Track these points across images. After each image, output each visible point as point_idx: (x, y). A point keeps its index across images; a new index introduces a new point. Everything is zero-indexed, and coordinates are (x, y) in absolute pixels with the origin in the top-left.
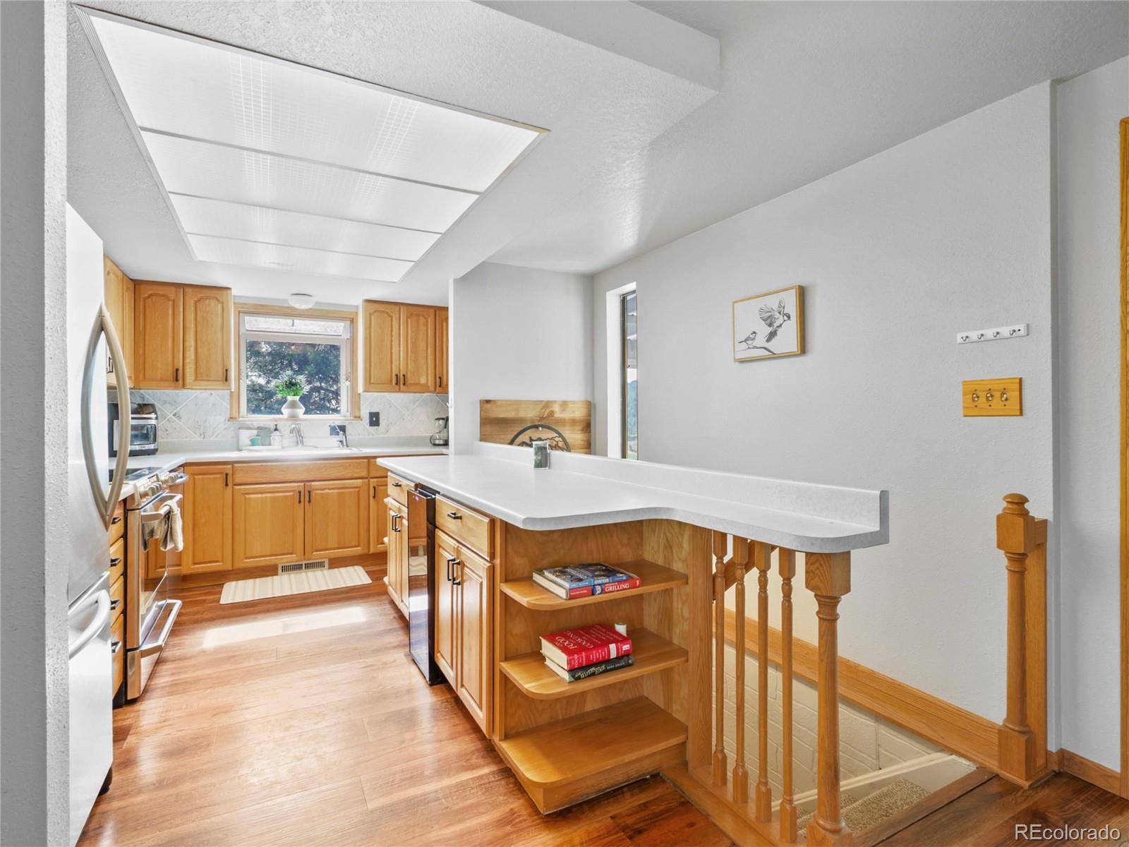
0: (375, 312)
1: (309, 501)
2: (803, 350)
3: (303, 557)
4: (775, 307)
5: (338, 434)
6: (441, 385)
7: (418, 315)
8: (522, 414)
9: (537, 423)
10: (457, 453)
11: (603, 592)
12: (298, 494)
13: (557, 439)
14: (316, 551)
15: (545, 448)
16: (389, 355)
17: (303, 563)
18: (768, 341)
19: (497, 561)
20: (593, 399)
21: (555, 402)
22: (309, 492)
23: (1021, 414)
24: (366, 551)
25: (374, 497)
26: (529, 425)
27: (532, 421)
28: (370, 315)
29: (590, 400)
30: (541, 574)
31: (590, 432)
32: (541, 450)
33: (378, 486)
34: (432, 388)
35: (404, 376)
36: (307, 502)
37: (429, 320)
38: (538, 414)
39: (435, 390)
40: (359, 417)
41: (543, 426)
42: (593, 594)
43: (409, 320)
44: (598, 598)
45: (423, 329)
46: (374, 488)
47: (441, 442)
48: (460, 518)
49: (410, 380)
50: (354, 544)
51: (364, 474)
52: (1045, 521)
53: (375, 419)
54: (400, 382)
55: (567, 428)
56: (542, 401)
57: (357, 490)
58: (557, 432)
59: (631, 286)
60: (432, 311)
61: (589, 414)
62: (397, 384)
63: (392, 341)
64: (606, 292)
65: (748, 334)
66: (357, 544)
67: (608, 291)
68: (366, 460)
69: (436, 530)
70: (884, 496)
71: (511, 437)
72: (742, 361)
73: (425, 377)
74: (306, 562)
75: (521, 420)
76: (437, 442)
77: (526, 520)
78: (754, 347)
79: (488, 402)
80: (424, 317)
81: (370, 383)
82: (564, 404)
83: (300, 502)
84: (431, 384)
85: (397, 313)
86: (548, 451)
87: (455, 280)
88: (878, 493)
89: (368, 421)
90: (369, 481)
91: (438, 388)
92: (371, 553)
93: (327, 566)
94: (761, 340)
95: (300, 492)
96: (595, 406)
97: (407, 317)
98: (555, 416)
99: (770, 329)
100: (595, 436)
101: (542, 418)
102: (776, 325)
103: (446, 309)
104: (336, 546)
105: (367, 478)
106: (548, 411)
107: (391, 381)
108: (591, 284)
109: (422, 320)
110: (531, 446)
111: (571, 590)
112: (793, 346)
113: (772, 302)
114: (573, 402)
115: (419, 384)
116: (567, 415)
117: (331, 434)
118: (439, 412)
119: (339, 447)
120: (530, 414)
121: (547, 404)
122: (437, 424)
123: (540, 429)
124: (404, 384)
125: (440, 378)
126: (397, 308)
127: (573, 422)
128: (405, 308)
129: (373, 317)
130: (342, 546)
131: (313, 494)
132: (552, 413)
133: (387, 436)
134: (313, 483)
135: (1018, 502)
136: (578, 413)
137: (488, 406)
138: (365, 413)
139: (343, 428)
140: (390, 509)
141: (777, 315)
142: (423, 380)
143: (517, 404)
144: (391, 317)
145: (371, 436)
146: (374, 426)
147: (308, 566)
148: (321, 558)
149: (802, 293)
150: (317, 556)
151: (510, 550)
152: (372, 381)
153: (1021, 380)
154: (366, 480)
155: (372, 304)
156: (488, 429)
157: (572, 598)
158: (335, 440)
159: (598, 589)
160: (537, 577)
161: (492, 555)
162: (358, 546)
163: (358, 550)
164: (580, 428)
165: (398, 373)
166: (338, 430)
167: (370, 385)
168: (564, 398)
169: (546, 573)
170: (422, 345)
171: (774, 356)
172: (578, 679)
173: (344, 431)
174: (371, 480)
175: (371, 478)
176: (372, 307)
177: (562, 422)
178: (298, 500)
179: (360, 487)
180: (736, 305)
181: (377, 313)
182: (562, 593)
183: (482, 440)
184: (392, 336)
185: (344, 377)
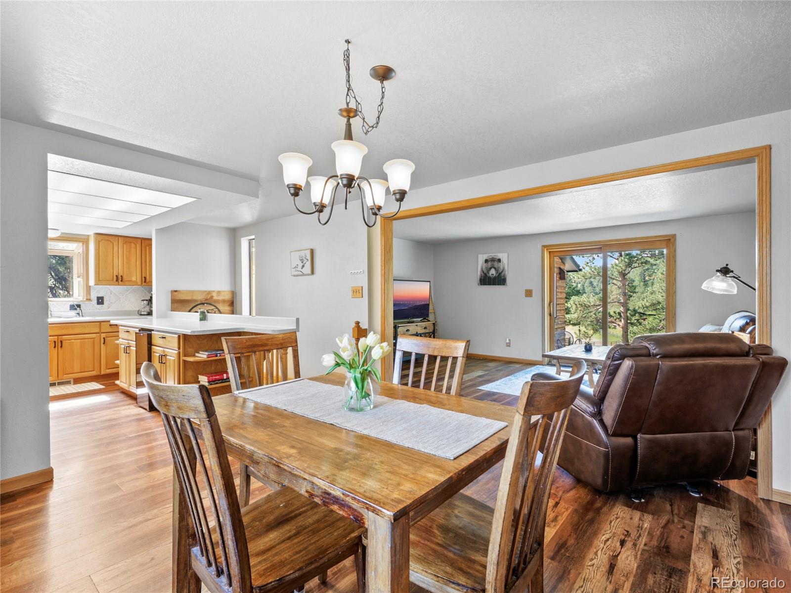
0: (102, 240)
1: (61, 347)
2: (313, 273)
3: (57, 378)
4: (304, 255)
5: (76, 309)
6: (146, 282)
7: (130, 242)
8: (195, 298)
9: (204, 302)
10: (158, 317)
11: (220, 356)
12: (54, 343)
13: (215, 310)
14: (66, 374)
15: (205, 312)
16: (112, 264)
17: (57, 382)
18: (302, 268)
19: (181, 350)
20: (235, 290)
21: (214, 291)
22: (61, 342)
23: (362, 297)
24: (99, 373)
25: (104, 343)
26: (199, 303)
27: (201, 301)
28: (99, 242)
29: (233, 290)
30: (198, 353)
31: (233, 306)
32: (203, 313)
33: (106, 337)
34: (140, 283)
35: (121, 276)
36: (59, 348)
37: (138, 245)
38: (204, 297)
39: (142, 284)
40: (89, 300)
41: (207, 304)
42: (217, 356)
43: (125, 245)
44: (218, 358)
45: (133, 250)
46: (104, 338)
47: (145, 313)
48: (165, 338)
49: (125, 278)
50: (91, 370)
51: (97, 330)
52: (366, 329)
53: (100, 301)
54: (119, 280)
55: (221, 304)
56: (206, 291)
57: (93, 340)
58: (215, 306)
59: (253, 237)
60: (139, 241)
61: (233, 297)
62: (117, 281)
63: (113, 257)
64: (240, 238)
65: (295, 265)
66: (92, 370)
67: (242, 237)
68: (99, 323)
69: (152, 347)
70: (298, 320)
71: (189, 309)
72: (295, 276)
73: (135, 277)
74: (59, 381)
75: (195, 301)
76: (143, 313)
77: (191, 332)
78: (298, 271)
79: (176, 291)
80: (134, 244)
81: (99, 280)
82: (219, 293)
83: (55, 347)
84: (139, 281)
85: (117, 241)
86: (206, 313)
87: (156, 230)
88: (295, 319)
89: (96, 301)
90: (100, 335)
91: (144, 283)
92: (102, 374)
93: (72, 382)
94: (299, 268)
95: (55, 342)
96: (236, 293)
97: (123, 244)
98: (214, 298)
99: (302, 264)
100: (236, 307)
101: (206, 300)
102: (304, 262)
103: (151, 240)
104: (79, 371)
105: (99, 333)
106: (210, 296)
107: (113, 279)
108: (234, 234)
109: (133, 245)
110: (198, 312)
111: (208, 355)
112: (309, 271)
113: (303, 254)
114: (224, 291)
115: (131, 281)
116: (221, 298)
117: (70, 310)
118: (143, 296)
119: (77, 316)
120: (199, 297)
121: (209, 292)
122: (142, 303)
123: (206, 305)
124: (122, 281)
125: (145, 277)
126: (117, 238)
127: (224, 301)
128: (122, 238)
129: (101, 243)
130: (83, 371)
131: (64, 343)
132: (212, 297)
133: (108, 310)
134: (64, 337)
135: (358, 323)
136: (227, 297)
137: (176, 293)
138: (94, 296)
139: (79, 306)
140: (121, 344)
141: (304, 259)
142: (134, 279)
143: (192, 292)
144: (113, 243)
145: (98, 310)
146: (101, 304)
147: (59, 384)
148: (68, 379)
149: (312, 251)
150: (66, 377)
151: (186, 346)
152: (100, 279)
153: (362, 287)
154: (98, 334)
155: (100, 236)
156: (176, 305)
157: (208, 357)
158: (73, 313)
159: (219, 355)
160: (197, 354)
161: (179, 348)
162: (94, 371)
163: (94, 373)
164: (228, 304)
165: (117, 274)
166: (76, 307)
167: (99, 281)
168: (219, 289)
169: (200, 352)
170: (133, 259)
171: (303, 275)
172: (211, 384)
173: (80, 307)
174: (102, 334)
175: (102, 333)
176: (100, 237)
177: (218, 301)
178: (54, 346)
179: (94, 338)
180: (292, 253)
181: (103, 241)
182: (205, 356)
183: (172, 311)
184: (113, 254)
185: (76, 275)
